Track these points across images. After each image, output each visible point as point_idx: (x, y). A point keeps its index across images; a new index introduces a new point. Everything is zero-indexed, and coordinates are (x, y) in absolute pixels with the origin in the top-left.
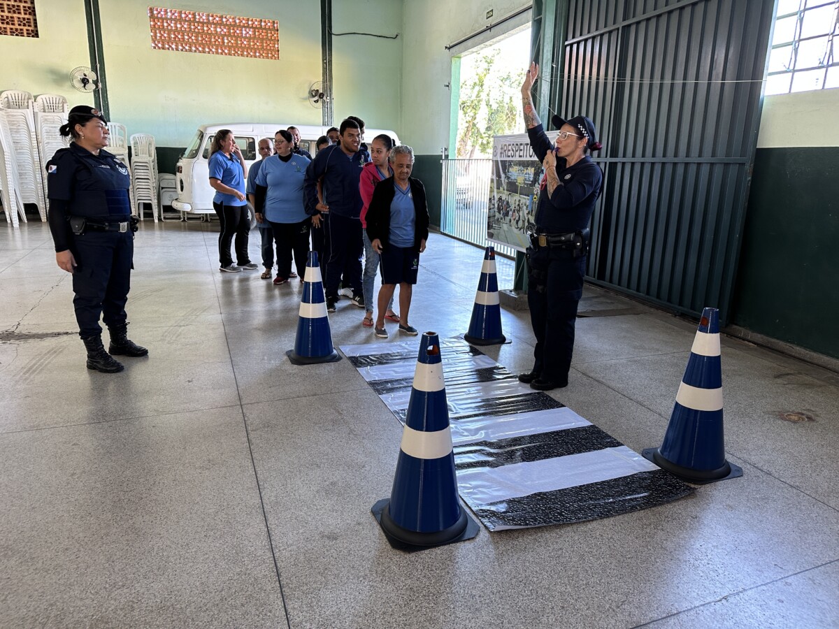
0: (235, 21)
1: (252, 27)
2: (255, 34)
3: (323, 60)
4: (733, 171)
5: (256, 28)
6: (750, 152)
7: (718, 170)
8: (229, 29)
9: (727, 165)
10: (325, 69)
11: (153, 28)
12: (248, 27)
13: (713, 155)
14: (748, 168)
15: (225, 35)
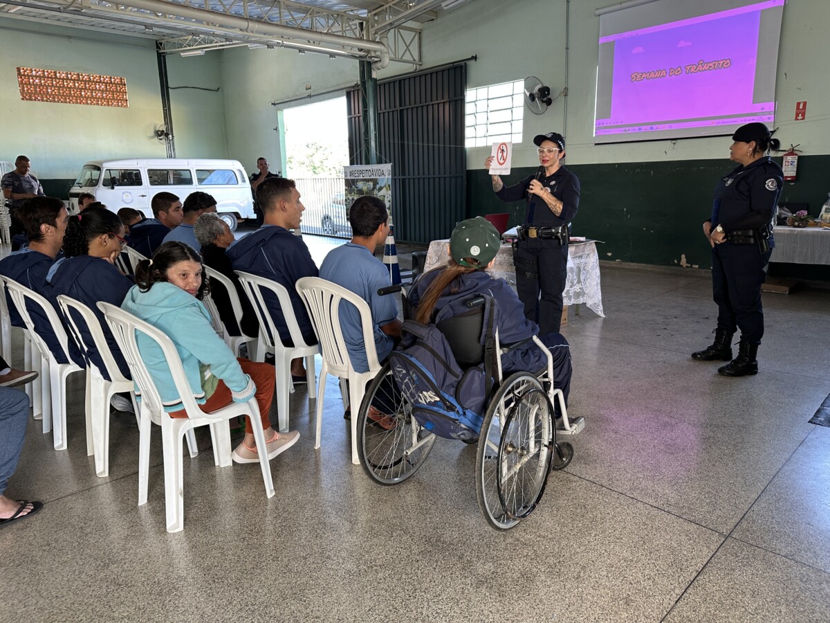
0: (90, 78)
1: (104, 83)
2: (106, 87)
3: (163, 108)
4: (459, 180)
5: (107, 83)
6: (465, 171)
7: (453, 180)
8: (85, 84)
9: (456, 177)
10: (165, 114)
11: (21, 83)
12: (100, 82)
13: (450, 173)
14: (465, 178)
15: (82, 89)
